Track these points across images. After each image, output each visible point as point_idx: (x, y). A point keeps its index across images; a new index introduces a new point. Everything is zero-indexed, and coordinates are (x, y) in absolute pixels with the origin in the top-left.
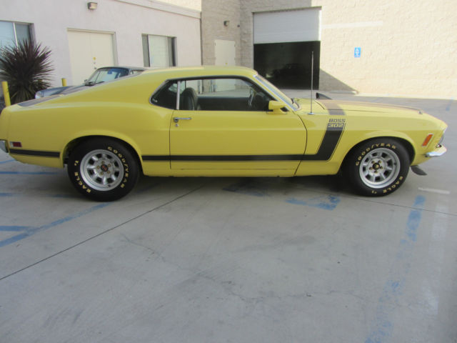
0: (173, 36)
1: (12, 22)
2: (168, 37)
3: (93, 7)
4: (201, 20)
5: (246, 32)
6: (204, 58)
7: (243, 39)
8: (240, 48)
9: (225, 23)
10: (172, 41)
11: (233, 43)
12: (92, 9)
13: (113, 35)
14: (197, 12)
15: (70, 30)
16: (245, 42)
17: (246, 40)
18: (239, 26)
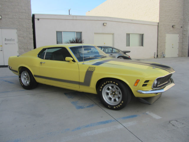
0: (142, 33)
1: (75, 32)
2: (140, 34)
3: (105, 24)
4: (158, 26)
5: (185, 30)
6: (159, 42)
7: (184, 33)
8: (182, 37)
9: (173, 26)
10: (142, 36)
11: (178, 35)
12: (105, 25)
13: (113, 34)
14: (156, 23)
15: (95, 33)
16: (185, 35)
17: (185, 33)
18: (182, 27)
